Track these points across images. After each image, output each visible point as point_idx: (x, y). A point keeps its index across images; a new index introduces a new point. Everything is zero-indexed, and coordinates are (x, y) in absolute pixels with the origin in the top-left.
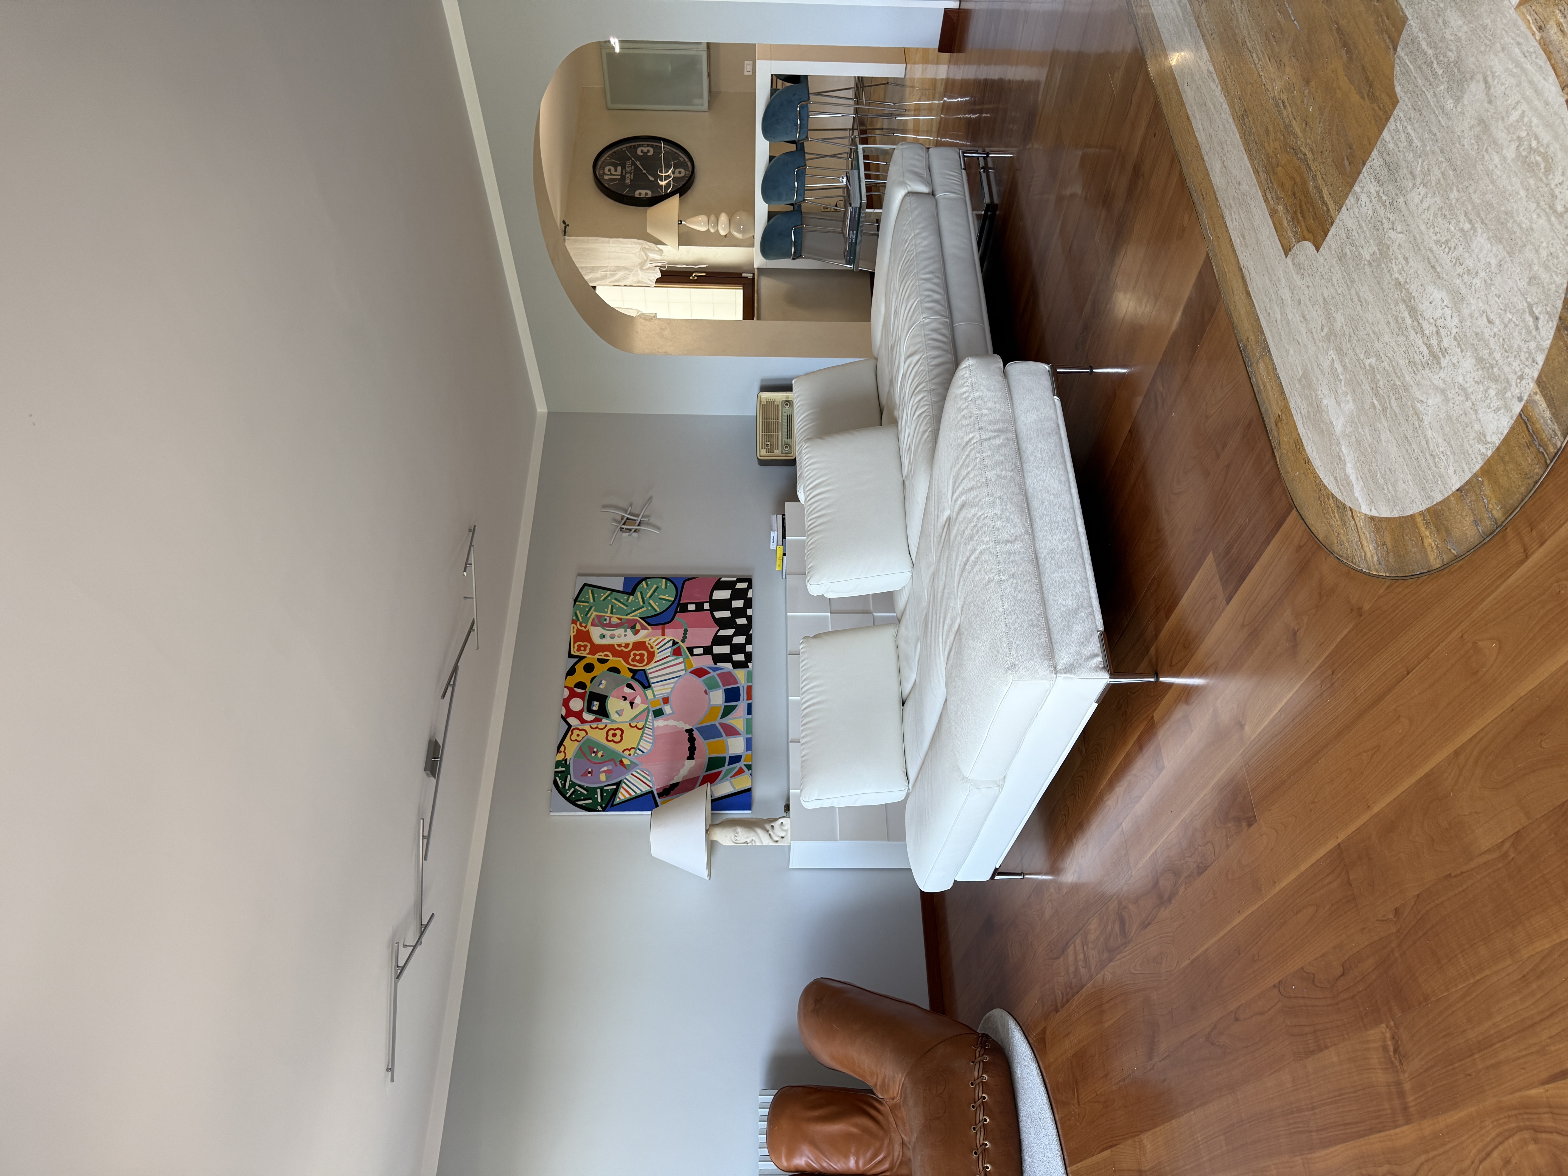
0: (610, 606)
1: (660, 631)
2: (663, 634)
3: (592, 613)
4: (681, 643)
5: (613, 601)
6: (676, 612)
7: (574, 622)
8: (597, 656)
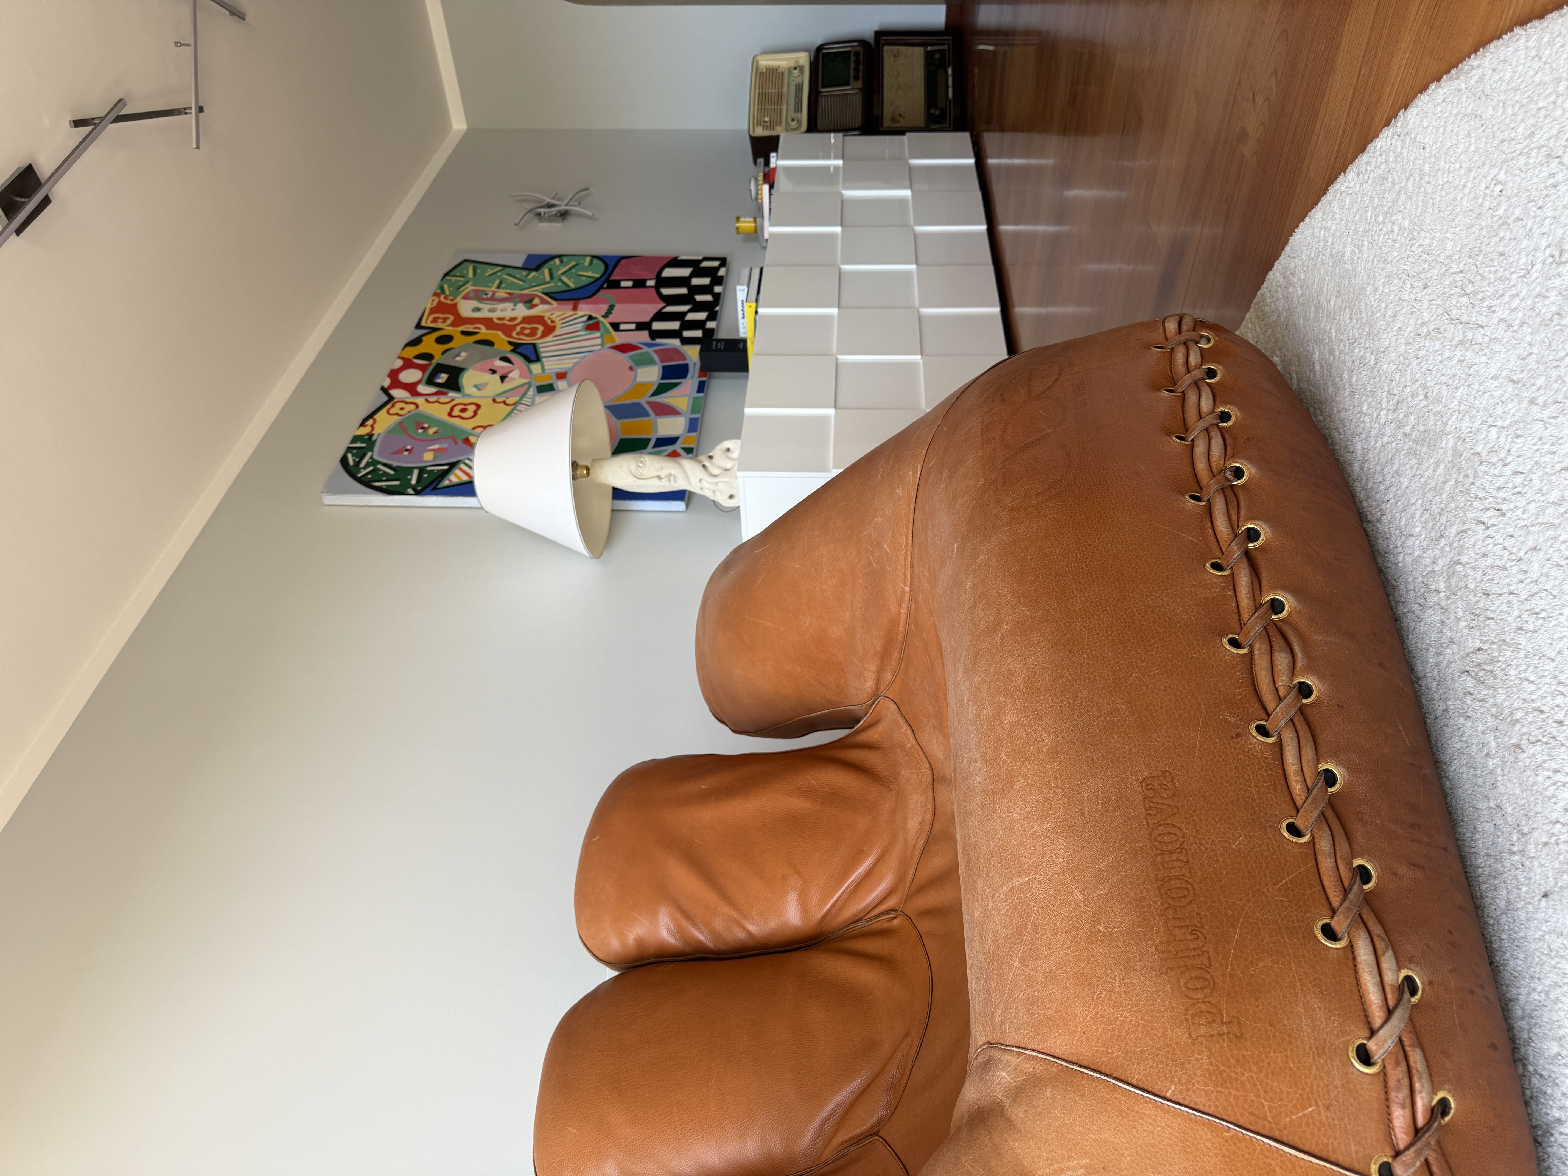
0: (497, 282)
1: (571, 307)
2: (575, 308)
3: (467, 288)
4: (602, 319)
5: (505, 276)
6: (601, 288)
7: (436, 294)
8: (462, 328)
